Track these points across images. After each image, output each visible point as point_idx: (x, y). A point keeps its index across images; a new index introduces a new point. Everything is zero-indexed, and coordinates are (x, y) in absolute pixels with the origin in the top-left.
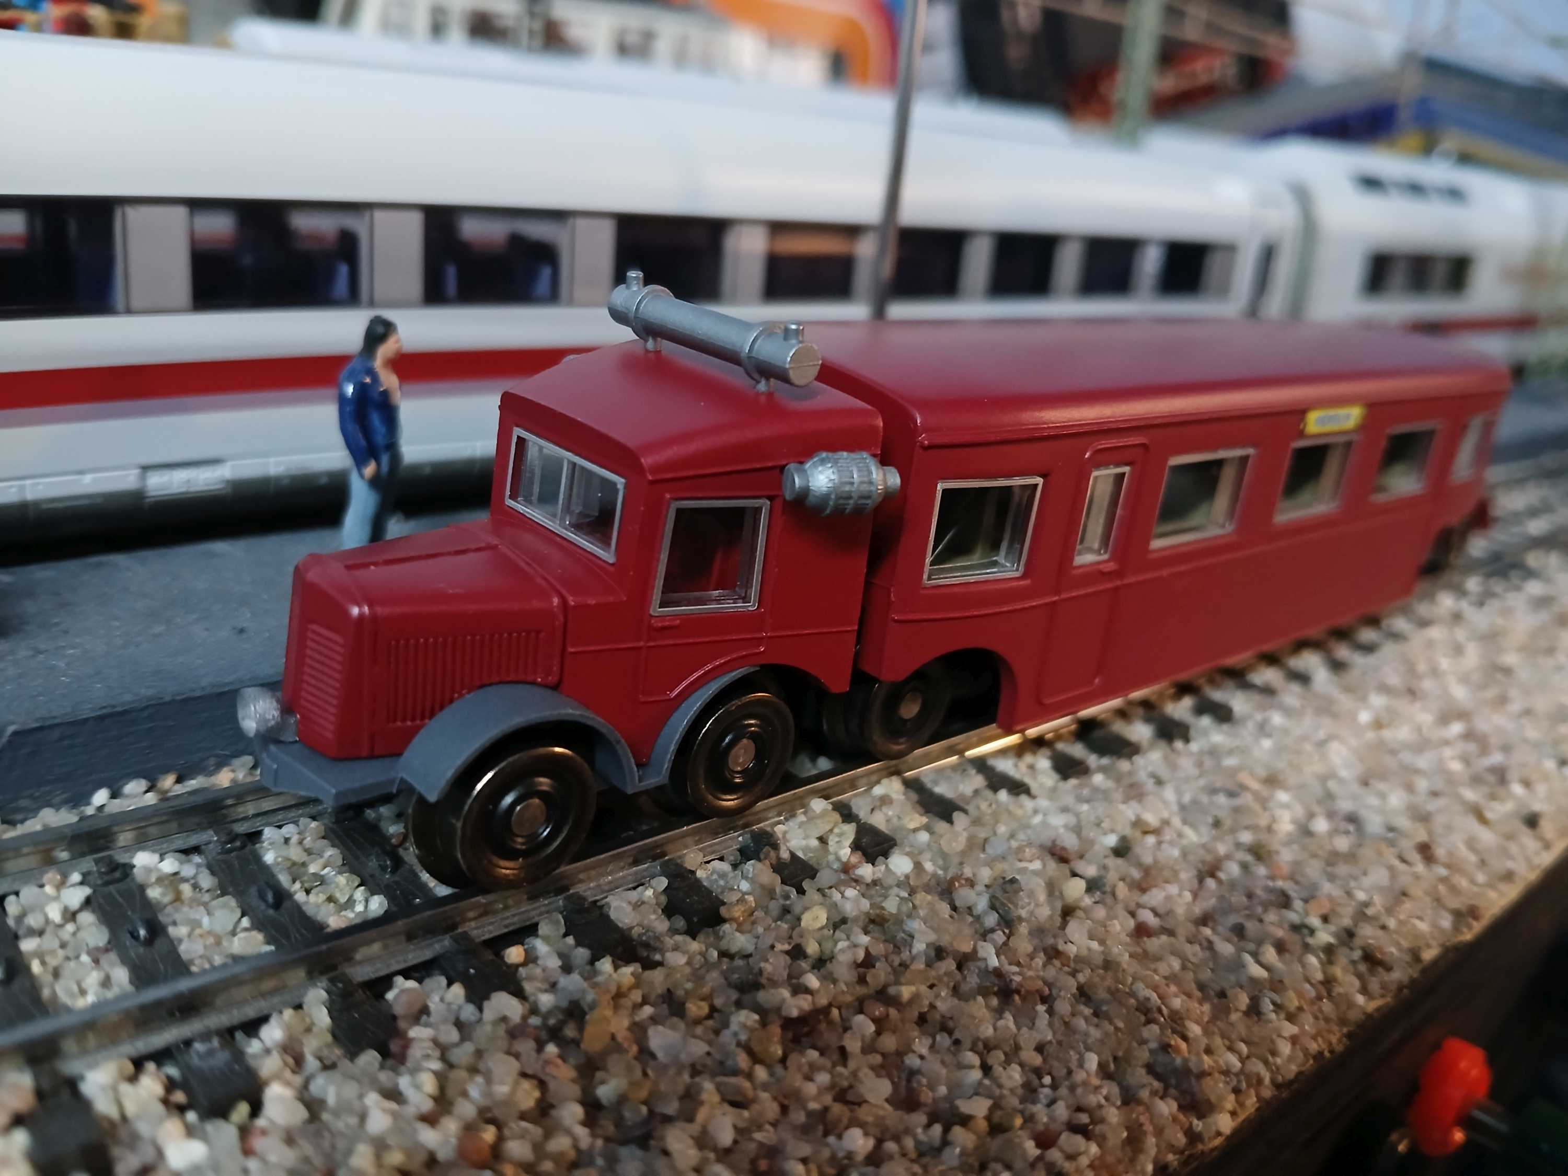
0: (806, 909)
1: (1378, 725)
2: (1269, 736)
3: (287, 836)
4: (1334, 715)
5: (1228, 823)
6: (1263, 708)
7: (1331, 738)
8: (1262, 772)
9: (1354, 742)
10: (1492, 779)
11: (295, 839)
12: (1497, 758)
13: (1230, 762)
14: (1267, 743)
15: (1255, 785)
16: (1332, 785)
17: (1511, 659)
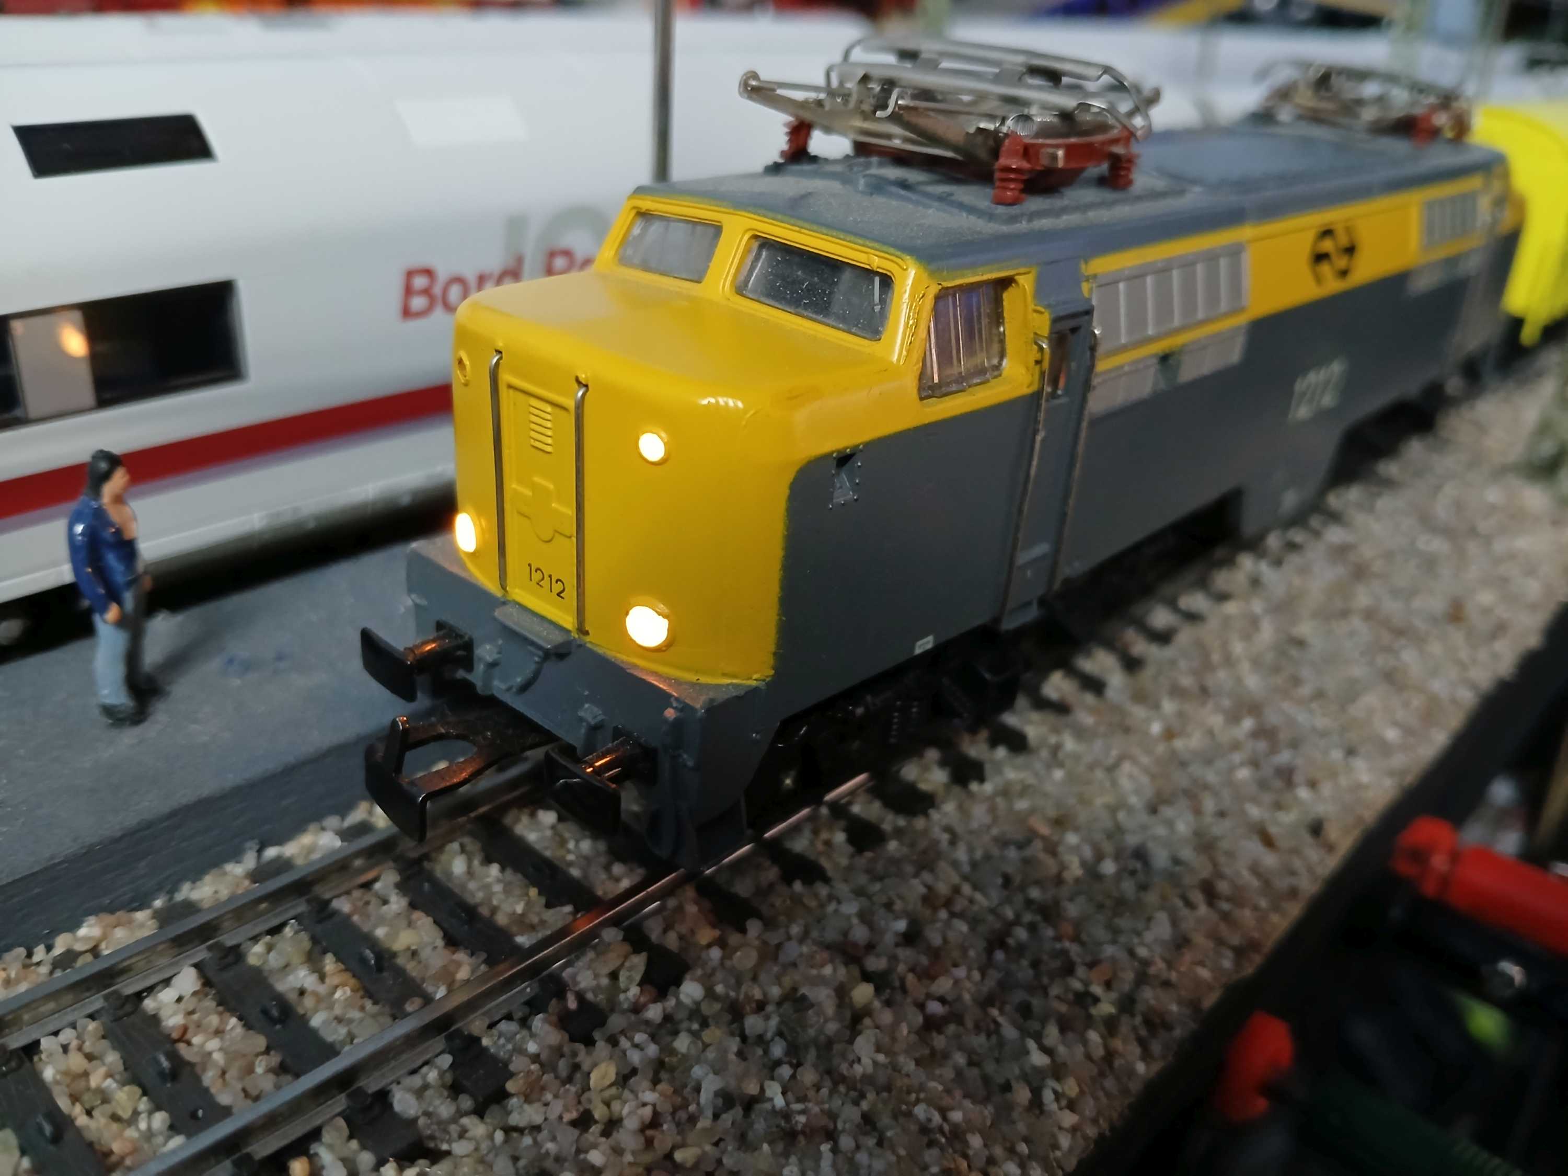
0: (595, 1065)
1: (1169, 734)
2: (1061, 765)
3: (65, 1043)
4: (1127, 730)
5: (1017, 880)
6: (1056, 730)
7: (1121, 759)
8: (1052, 813)
9: (1145, 760)
10: (1278, 784)
11: (74, 1044)
12: (1284, 757)
13: (1022, 805)
14: (1058, 774)
15: (1044, 830)
16: (1121, 816)
17: (1305, 629)
